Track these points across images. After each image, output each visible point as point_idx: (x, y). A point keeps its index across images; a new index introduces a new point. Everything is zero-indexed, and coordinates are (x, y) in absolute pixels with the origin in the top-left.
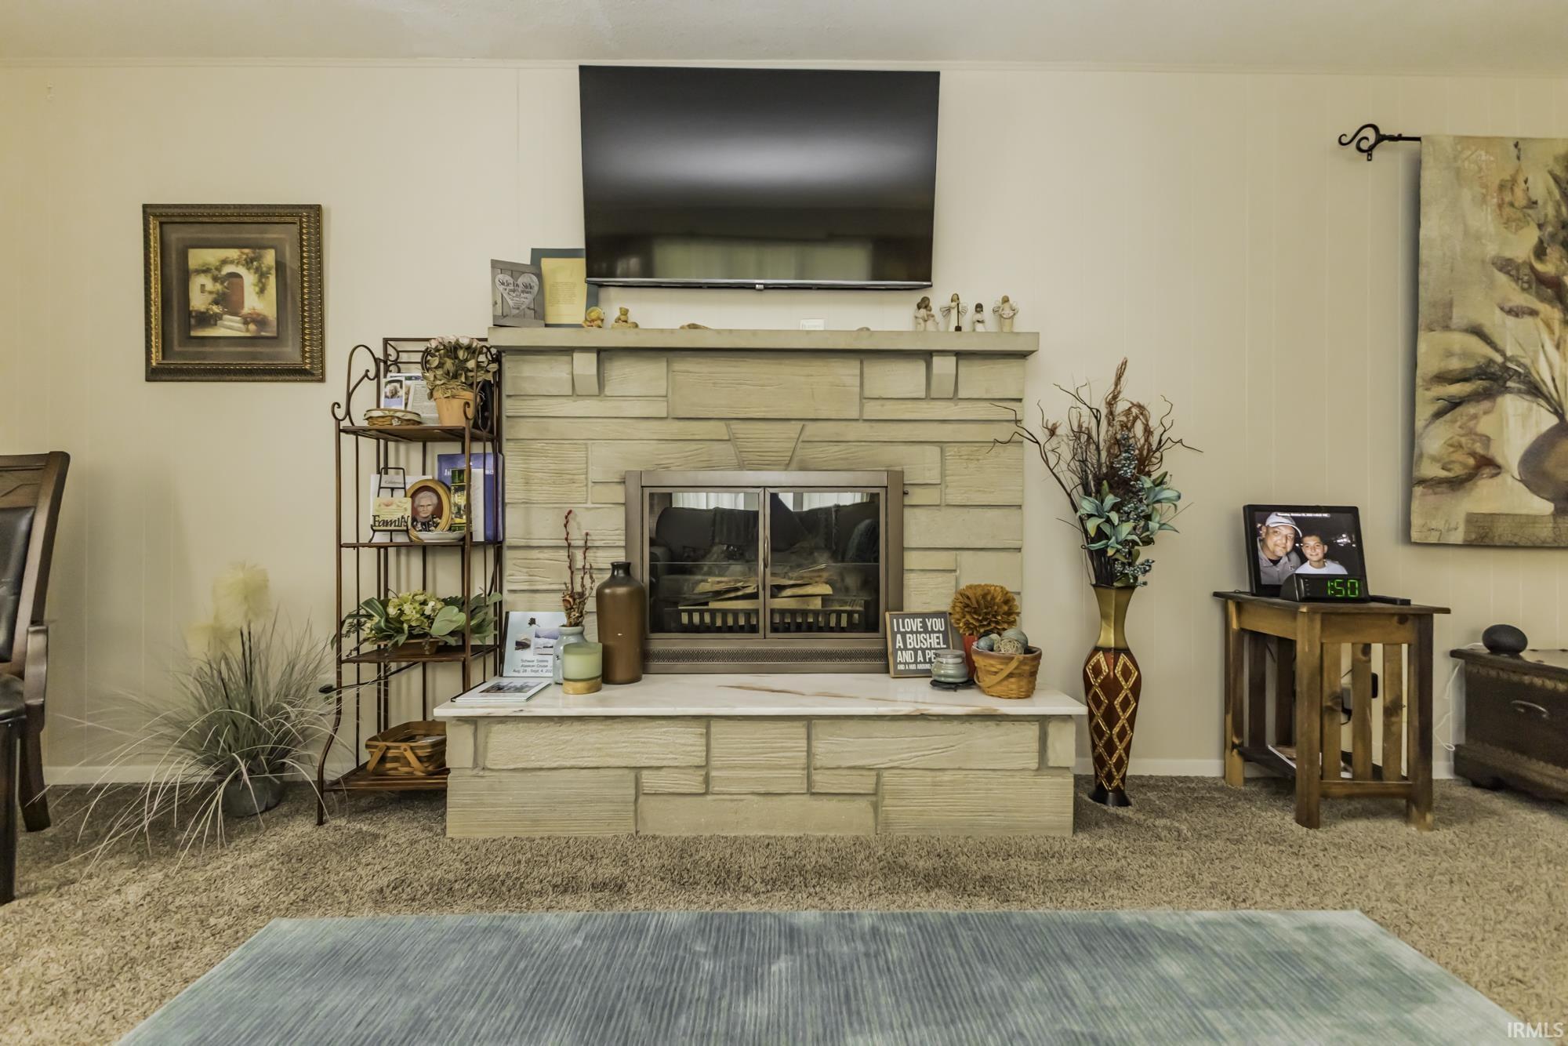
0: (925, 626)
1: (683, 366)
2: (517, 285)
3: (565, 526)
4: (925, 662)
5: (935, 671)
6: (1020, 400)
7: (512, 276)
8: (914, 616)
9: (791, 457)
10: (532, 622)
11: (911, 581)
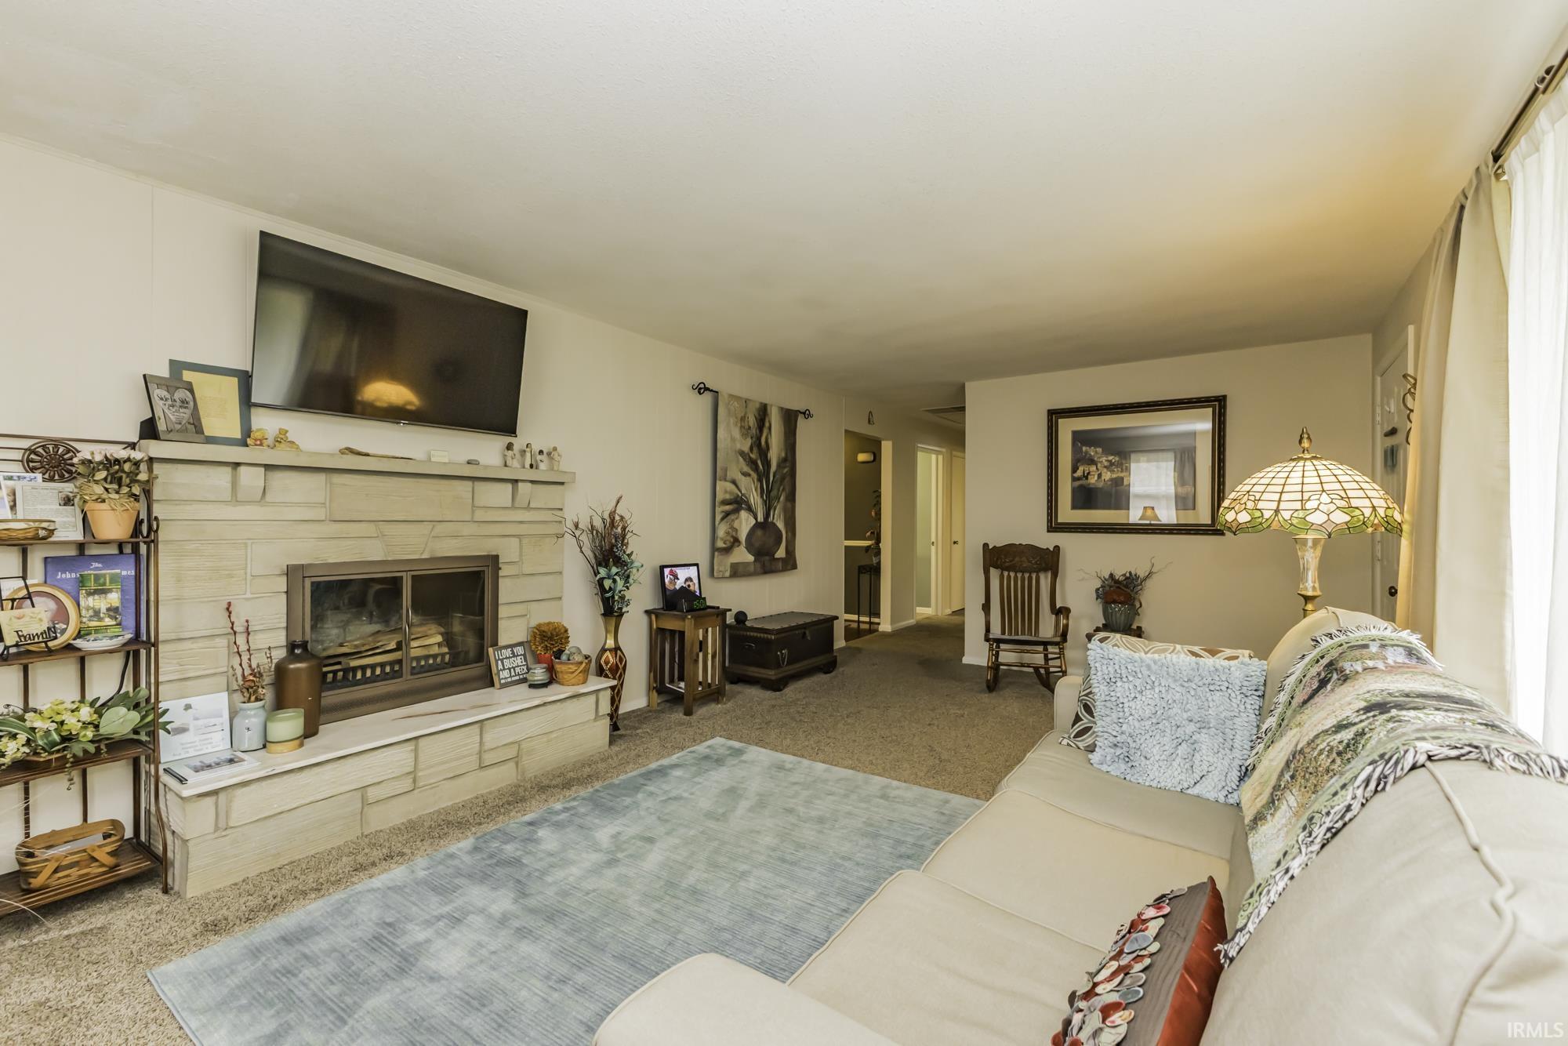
0: (513, 653)
1: (338, 479)
2: (175, 401)
3: (229, 617)
4: (516, 675)
5: (530, 678)
6: (561, 509)
7: (168, 392)
8: (506, 647)
9: (425, 548)
10: (188, 707)
11: (502, 625)
